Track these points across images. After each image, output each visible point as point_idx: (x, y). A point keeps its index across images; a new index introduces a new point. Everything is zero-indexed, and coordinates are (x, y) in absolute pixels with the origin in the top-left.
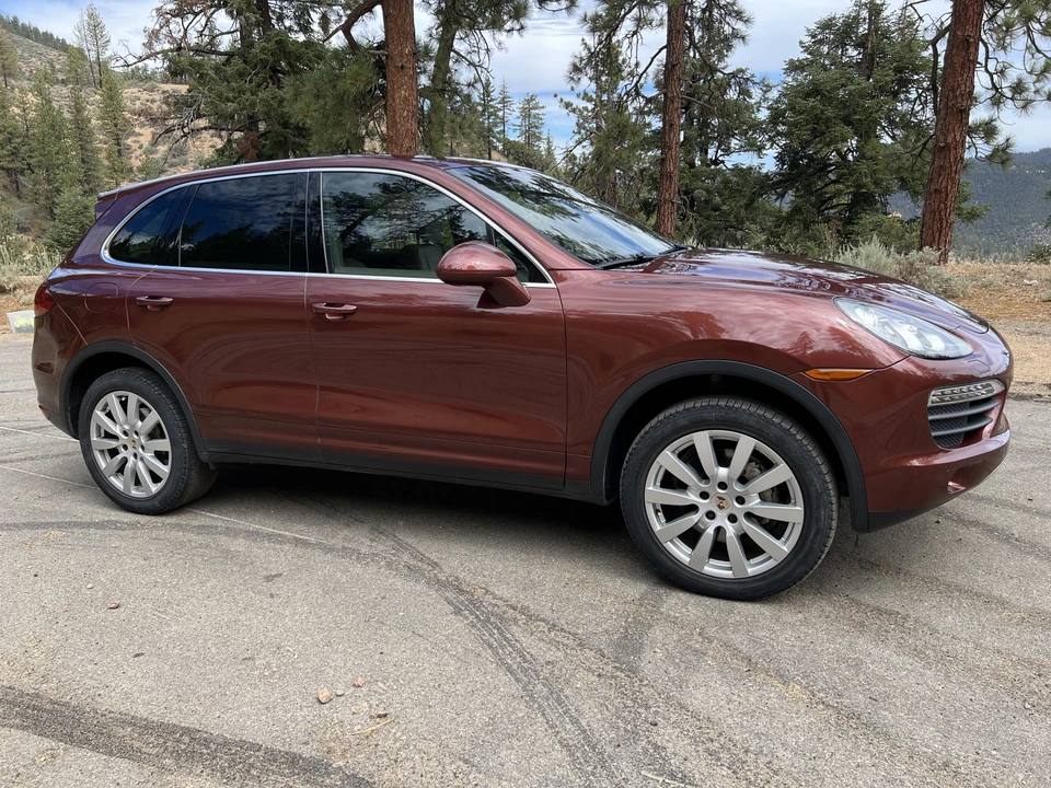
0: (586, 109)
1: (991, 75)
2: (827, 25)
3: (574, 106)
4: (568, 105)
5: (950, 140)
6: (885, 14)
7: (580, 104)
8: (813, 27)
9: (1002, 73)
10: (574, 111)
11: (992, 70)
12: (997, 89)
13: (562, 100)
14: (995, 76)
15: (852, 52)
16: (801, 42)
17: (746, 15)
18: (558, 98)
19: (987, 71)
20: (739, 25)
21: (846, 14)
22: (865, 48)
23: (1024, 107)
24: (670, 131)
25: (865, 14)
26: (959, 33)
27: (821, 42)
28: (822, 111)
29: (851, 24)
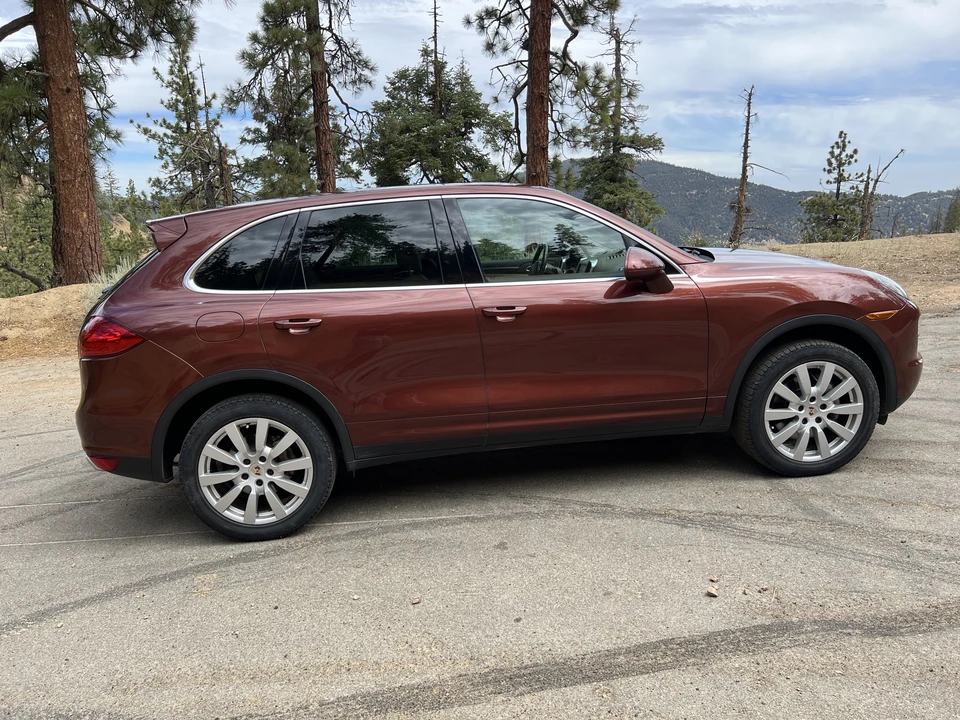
0: (165, 135)
1: (555, 123)
2: (403, 75)
3: (153, 133)
4: (146, 131)
5: (538, 170)
6: (447, 69)
7: (161, 131)
8: (392, 76)
9: (561, 121)
10: (154, 136)
11: (555, 119)
12: (559, 133)
13: (139, 126)
14: (558, 124)
15: (425, 99)
16: (385, 88)
17: (371, 64)
18: (135, 124)
19: (552, 120)
20: (366, 72)
21: (417, 67)
22: (435, 97)
23: (575, 147)
24: (325, 160)
25: (431, 69)
26: (535, 91)
27: (399, 89)
28: (416, 146)
29: (421, 76)
